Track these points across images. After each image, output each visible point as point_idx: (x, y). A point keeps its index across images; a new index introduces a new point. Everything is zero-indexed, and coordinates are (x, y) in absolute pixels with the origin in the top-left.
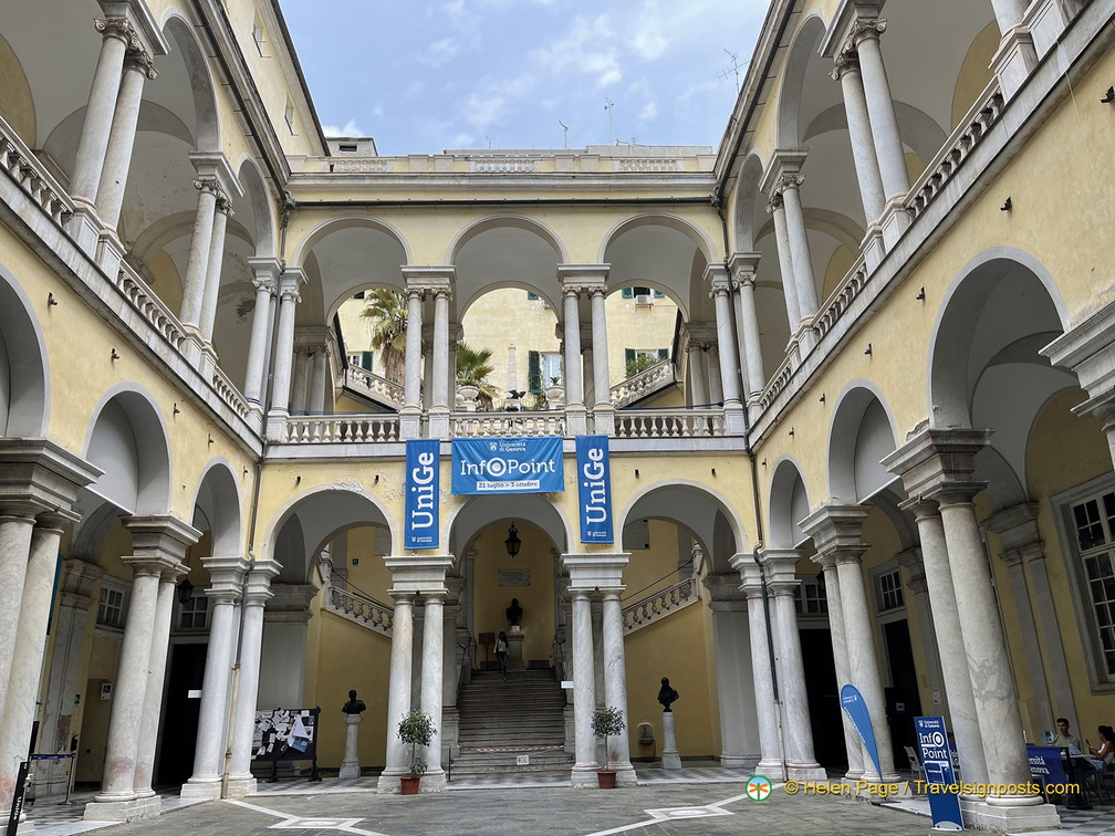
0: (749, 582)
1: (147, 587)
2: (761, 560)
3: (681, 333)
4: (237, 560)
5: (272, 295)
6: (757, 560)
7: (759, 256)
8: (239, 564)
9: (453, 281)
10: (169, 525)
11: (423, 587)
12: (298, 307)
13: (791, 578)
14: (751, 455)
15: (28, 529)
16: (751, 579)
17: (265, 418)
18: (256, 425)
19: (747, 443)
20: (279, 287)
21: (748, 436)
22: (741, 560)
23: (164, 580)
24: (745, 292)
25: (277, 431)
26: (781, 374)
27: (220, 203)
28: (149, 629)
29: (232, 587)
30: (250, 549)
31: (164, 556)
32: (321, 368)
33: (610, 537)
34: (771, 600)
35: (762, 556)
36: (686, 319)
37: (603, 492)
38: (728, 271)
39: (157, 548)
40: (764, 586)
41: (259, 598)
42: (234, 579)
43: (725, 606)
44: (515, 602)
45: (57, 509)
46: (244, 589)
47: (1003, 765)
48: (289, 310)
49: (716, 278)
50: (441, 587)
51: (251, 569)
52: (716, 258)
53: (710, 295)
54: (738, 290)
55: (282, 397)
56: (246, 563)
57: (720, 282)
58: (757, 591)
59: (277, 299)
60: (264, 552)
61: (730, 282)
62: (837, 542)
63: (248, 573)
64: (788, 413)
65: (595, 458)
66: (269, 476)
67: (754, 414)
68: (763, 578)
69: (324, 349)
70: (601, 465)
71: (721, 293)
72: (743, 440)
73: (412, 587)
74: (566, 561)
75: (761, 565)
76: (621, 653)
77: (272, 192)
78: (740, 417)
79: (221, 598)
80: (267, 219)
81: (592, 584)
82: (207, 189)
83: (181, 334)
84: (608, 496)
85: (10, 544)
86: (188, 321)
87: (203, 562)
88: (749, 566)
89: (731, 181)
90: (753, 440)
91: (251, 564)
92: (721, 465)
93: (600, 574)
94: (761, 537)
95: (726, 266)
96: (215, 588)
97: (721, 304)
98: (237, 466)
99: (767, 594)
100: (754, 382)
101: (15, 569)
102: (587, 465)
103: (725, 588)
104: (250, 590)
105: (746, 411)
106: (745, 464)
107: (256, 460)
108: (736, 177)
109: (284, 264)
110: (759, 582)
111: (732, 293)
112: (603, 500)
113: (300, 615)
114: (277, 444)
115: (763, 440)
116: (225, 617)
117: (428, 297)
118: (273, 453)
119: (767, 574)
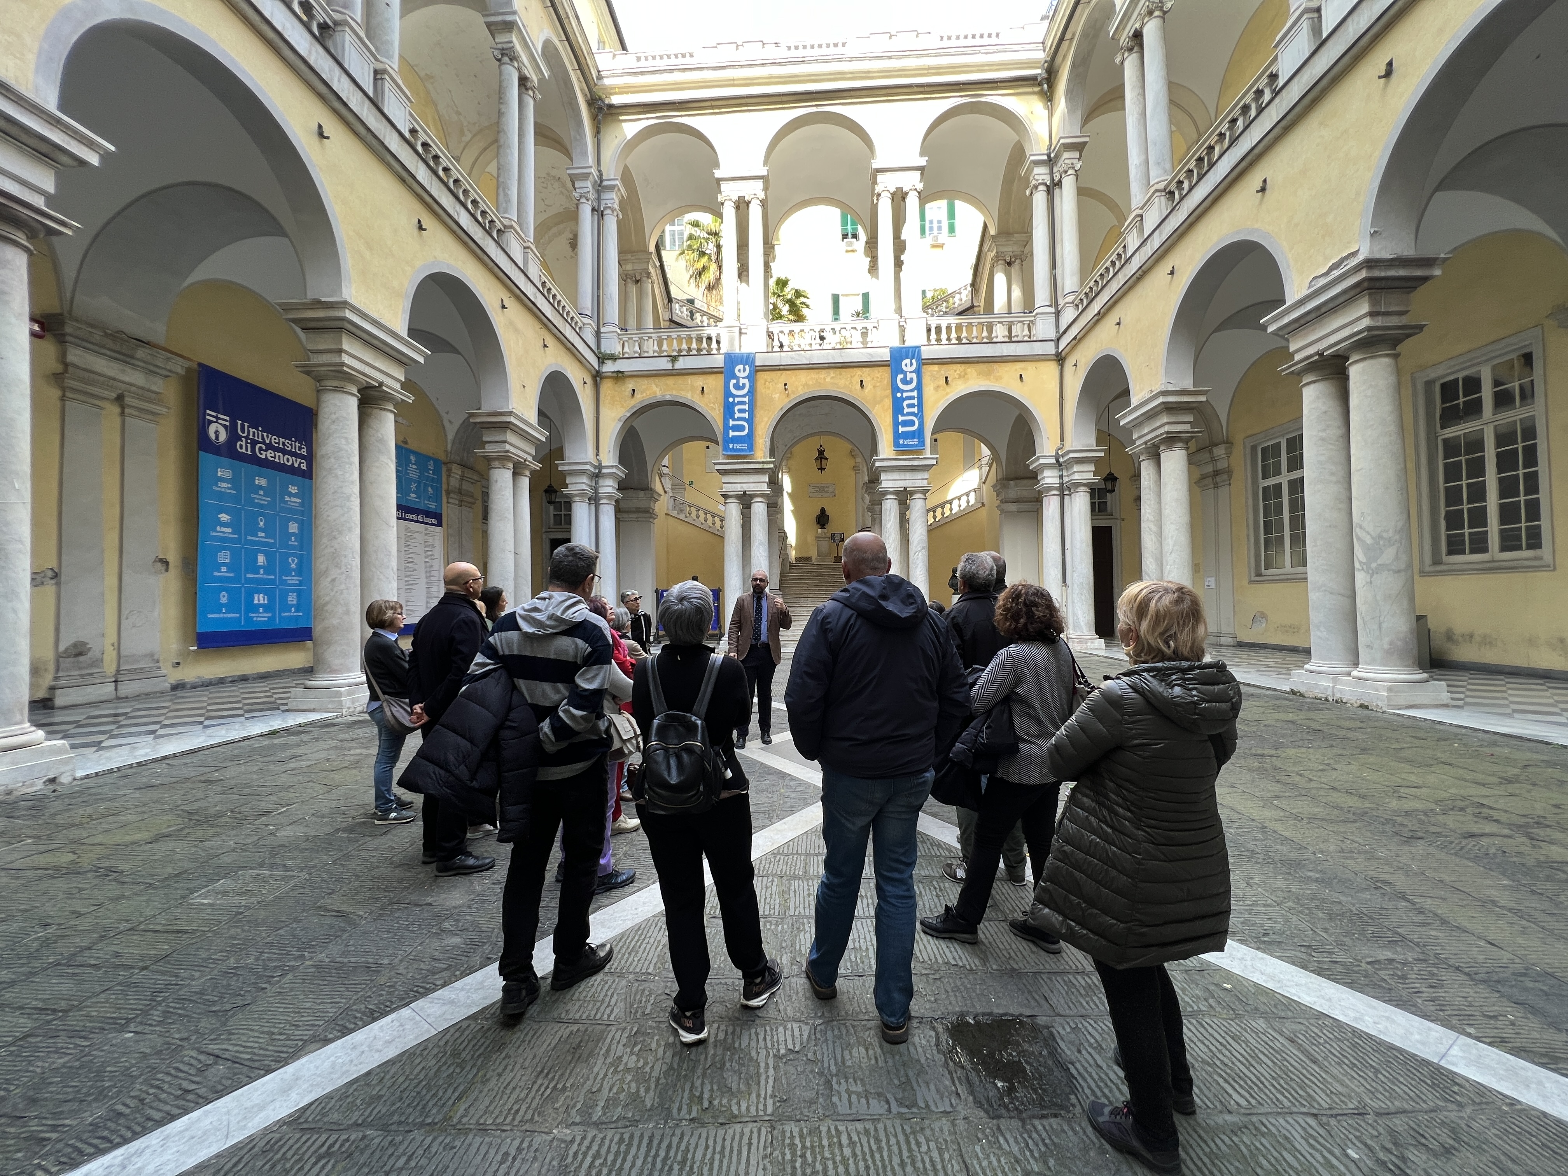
0: (1047, 481)
1: (502, 478)
2: (1061, 460)
3: (986, 248)
4: (586, 463)
5: (593, 210)
6: (1057, 461)
7: (1087, 139)
8: (588, 467)
9: (766, 189)
10: (513, 420)
11: (750, 488)
12: (619, 223)
13: (1090, 476)
14: (1060, 359)
15: (352, 403)
16: (1050, 478)
17: (598, 334)
18: (591, 340)
19: (1057, 347)
20: (599, 199)
21: (1058, 340)
22: (1042, 461)
23: (516, 474)
24: (1069, 183)
25: (611, 345)
26: (1109, 262)
27: (523, 81)
28: (511, 516)
29: (584, 487)
30: (597, 455)
31: (512, 450)
32: (647, 295)
33: (922, 443)
34: (1067, 498)
35: (1063, 456)
36: (992, 231)
37: (915, 402)
38: (1050, 162)
39: (505, 442)
40: (1062, 484)
41: (609, 498)
42: (585, 479)
43: (1013, 507)
44: (823, 510)
45: (381, 384)
46: (596, 490)
47: (1386, 640)
48: (611, 224)
49: (1037, 170)
50: (764, 488)
51: (600, 472)
52: (1038, 148)
53: (1028, 192)
54: (1059, 184)
55: (612, 312)
56: (595, 467)
57: (1041, 174)
58: (1056, 489)
59: (598, 213)
60: (609, 458)
61: (1052, 174)
62: (1166, 428)
63: (597, 475)
64: (1116, 303)
65: (909, 369)
66: (607, 387)
67: (1069, 315)
68: (1061, 477)
69: (648, 275)
70: (914, 376)
71: (1041, 188)
72: (1053, 343)
73: (739, 488)
74: (878, 464)
75: (1060, 465)
76: (926, 545)
77: (582, 90)
78: (1052, 320)
79: (576, 496)
80: (580, 123)
81: (903, 484)
82: (506, 59)
83: (499, 225)
84: (920, 405)
85: (334, 417)
86: (505, 212)
87: (557, 466)
88: (1049, 466)
89: (1065, 44)
90: (1063, 344)
91: (600, 467)
92: (1028, 370)
93: (908, 475)
94: (1062, 439)
95: (1049, 155)
96: (571, 487)
97: (1040, 199)
98: (576, 376)
99: (1064, 490)
100: (1070, 281)
101: (343, 442)
102: (900, 376)
103: (1015, 490)
104: (601, 490)
105: (1057, 313)
106: (1052, 368)
107: (594, 372)
108: (1072, 39)
109: (601, 175)
110: (1057, 480)
111: (1053, 187)
112: (915, 410)
113: (647, 515)
114: (614, 358)
115: (1077, 341)
116: (581, 513)
117: (743, 206)
118: (609, 367)
119: (1065, 473)
